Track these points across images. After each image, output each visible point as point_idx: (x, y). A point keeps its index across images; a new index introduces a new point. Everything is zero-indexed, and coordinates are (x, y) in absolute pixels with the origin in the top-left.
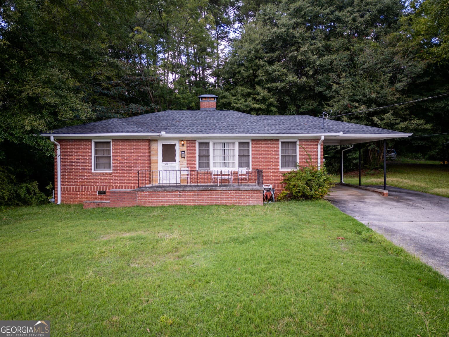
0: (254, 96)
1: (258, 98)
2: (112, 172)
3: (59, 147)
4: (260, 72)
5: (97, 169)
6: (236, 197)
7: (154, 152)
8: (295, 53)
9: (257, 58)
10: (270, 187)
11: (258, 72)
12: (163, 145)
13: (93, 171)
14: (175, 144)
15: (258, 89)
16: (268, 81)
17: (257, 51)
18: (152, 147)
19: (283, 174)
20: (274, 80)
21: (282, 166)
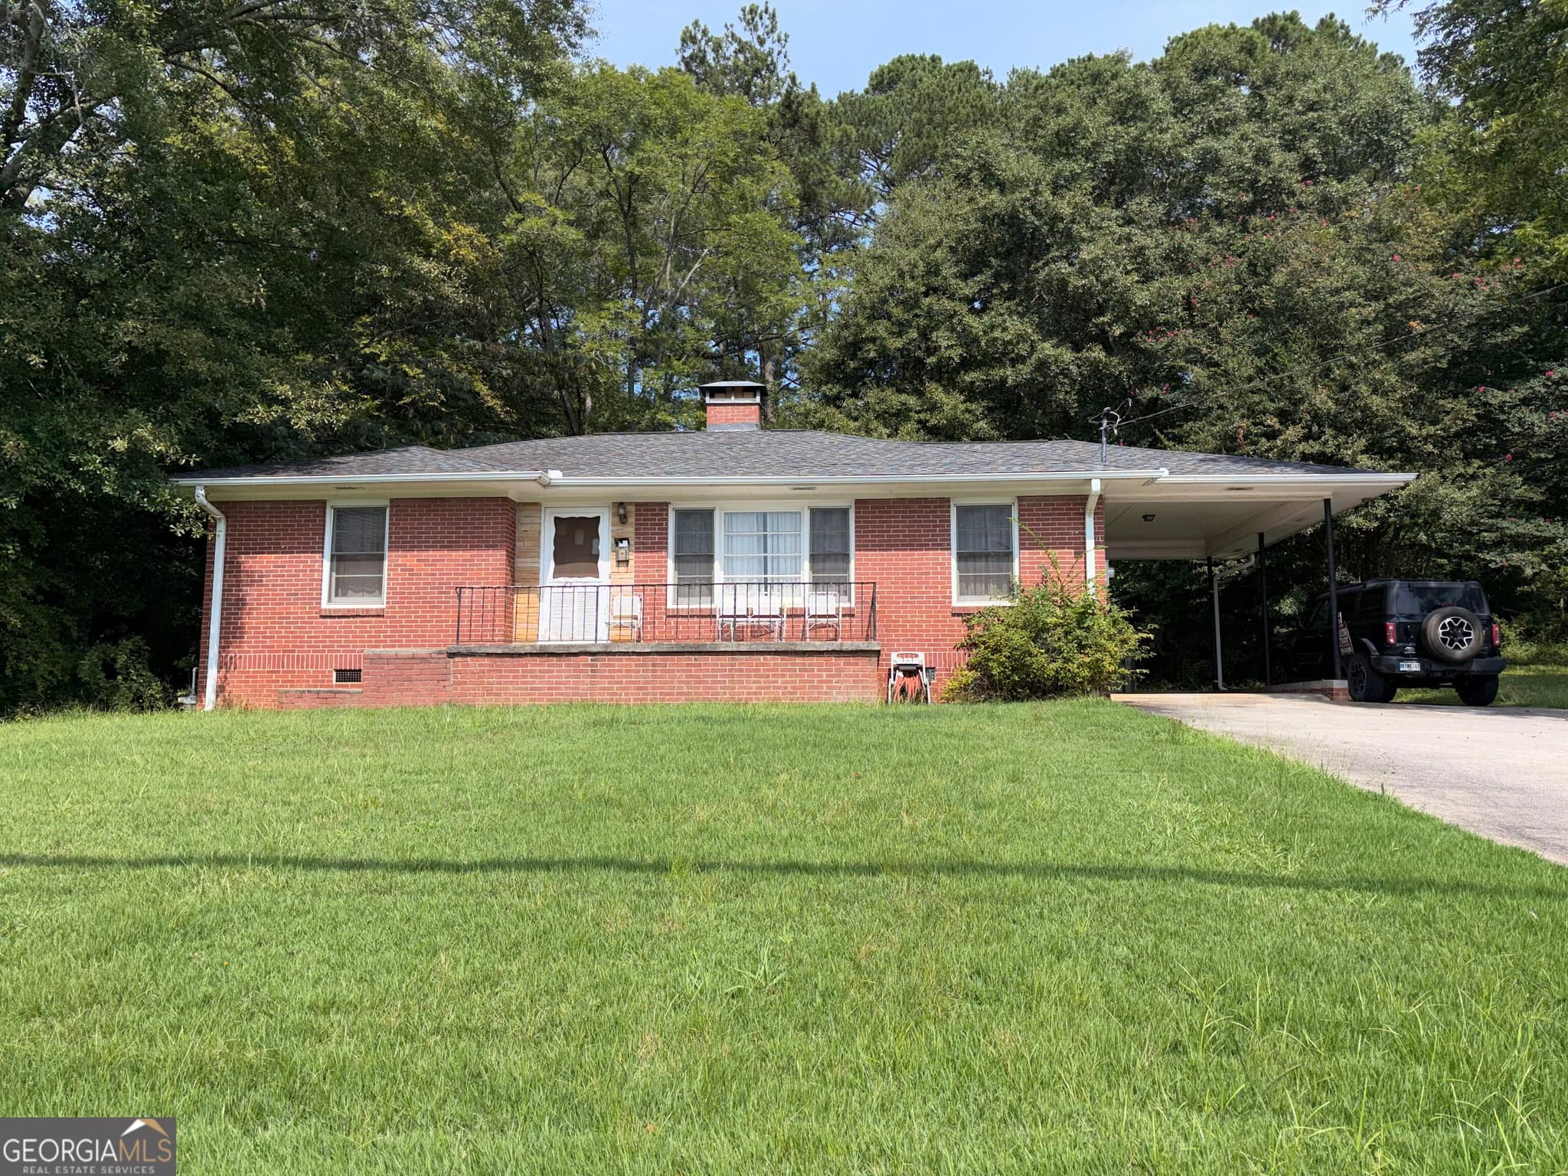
0: (922, 416)
1: (933, 422)
2: (384, 606)
3: (221, 528)
4: (942, 338)
5: (338, 599)
6: (783, 676)
7: (528, 544)
8: (1064, 268)
9: (931, 290)
10: (916, 661)
11: (934, 334)
12: (558, 521)
13: (325, 605)
14: (598, 518)
15: (936, 391)
16: (966, 364)
17: (933, 270)
18: (520, 528)
19: (965, 615)
20: (988, 361)
21: (961, 593)
